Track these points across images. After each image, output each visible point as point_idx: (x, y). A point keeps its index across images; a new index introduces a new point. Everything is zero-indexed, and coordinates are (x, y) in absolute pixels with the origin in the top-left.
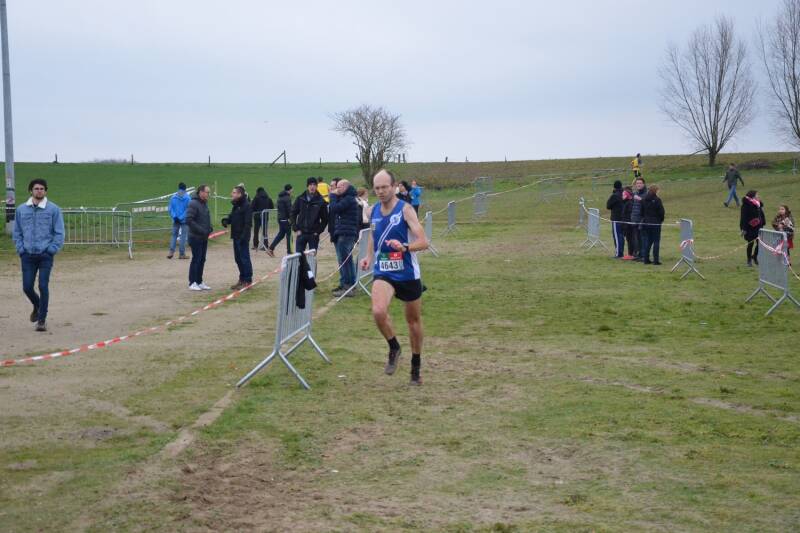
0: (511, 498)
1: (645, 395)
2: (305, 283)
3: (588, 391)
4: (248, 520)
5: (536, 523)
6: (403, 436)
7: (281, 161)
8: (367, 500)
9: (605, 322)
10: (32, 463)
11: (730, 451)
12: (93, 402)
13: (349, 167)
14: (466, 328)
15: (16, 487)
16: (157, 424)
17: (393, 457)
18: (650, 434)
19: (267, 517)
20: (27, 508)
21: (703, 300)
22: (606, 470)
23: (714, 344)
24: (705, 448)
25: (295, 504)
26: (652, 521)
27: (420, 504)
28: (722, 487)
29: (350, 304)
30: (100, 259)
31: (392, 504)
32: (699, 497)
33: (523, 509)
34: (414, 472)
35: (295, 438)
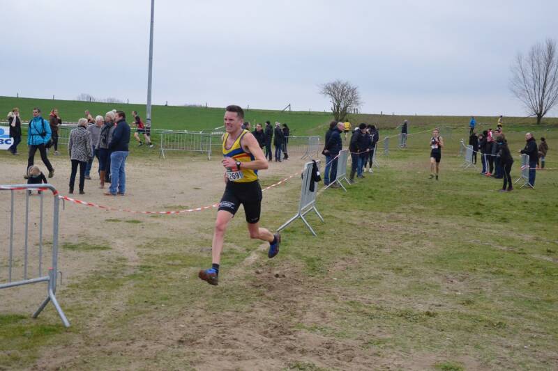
0: (432, 299)
1: (504, 251)
2: (315, 178)
3: (471, 246)
4: (295, 299)
5: (447, 313)
6: (370, 264)
7: (288, 109)
8: (355, 295)
9: (479, 210)
10: (178, 262)
11: (553, 283)
12: (202, 234)
13: (326, 114)
14: (398, 209)
15: (174, 273)
16: (236, 247)
17: (366, 274)
18: (509, 272)
19: (304, 298)
20: (181, 283)
21: (534, 201)
22: (484, 289)
23: (541, 226)
24: (540, 281)
25: (317, 293)
26: (512, 316)
27: (383, 299)
28: (550, 301)
29: (332, 191)
30: (194, 159)
31: (368, 298)
32: (538, 306)
33: (440, 306)
34: (378, 283)
35: (312, 260)
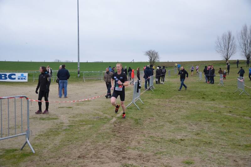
0: (184, 133)
1: (213, 112)
2: (139, 87)
3: (200, 111)
4: (128, 136)
5: (189, 139)
6: (160, 120)
7: (133, 62)
8: (153, 133)
9: (204, 96)
10: (84, 123)
11: (231, 124)
12: (95, 111)
13: (147, 63)
14: (173, 98)
15: (82, 128)
16: (109, 116)
17: (158, 124)
18: (214, 121)
19: (132, 136)
20: (84, 132)
21: (225, 92)
22: (204, 128)
23: (228, 101)
24: (226, 124)
25: (137, 133)
26: (215, 139)
27: (164, 134)
28: (230, 132)
29: (148, 92)
30: (96, 82)
31: (158, 134)
32: (225, 134)
33: (186, 136)
34: (162, 128)
35: (137, 120)
